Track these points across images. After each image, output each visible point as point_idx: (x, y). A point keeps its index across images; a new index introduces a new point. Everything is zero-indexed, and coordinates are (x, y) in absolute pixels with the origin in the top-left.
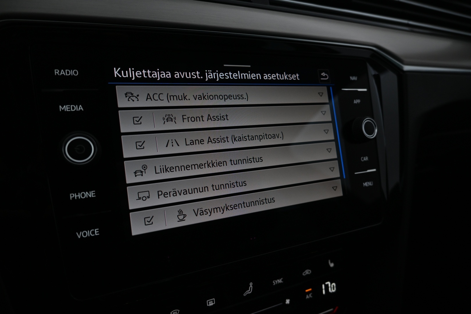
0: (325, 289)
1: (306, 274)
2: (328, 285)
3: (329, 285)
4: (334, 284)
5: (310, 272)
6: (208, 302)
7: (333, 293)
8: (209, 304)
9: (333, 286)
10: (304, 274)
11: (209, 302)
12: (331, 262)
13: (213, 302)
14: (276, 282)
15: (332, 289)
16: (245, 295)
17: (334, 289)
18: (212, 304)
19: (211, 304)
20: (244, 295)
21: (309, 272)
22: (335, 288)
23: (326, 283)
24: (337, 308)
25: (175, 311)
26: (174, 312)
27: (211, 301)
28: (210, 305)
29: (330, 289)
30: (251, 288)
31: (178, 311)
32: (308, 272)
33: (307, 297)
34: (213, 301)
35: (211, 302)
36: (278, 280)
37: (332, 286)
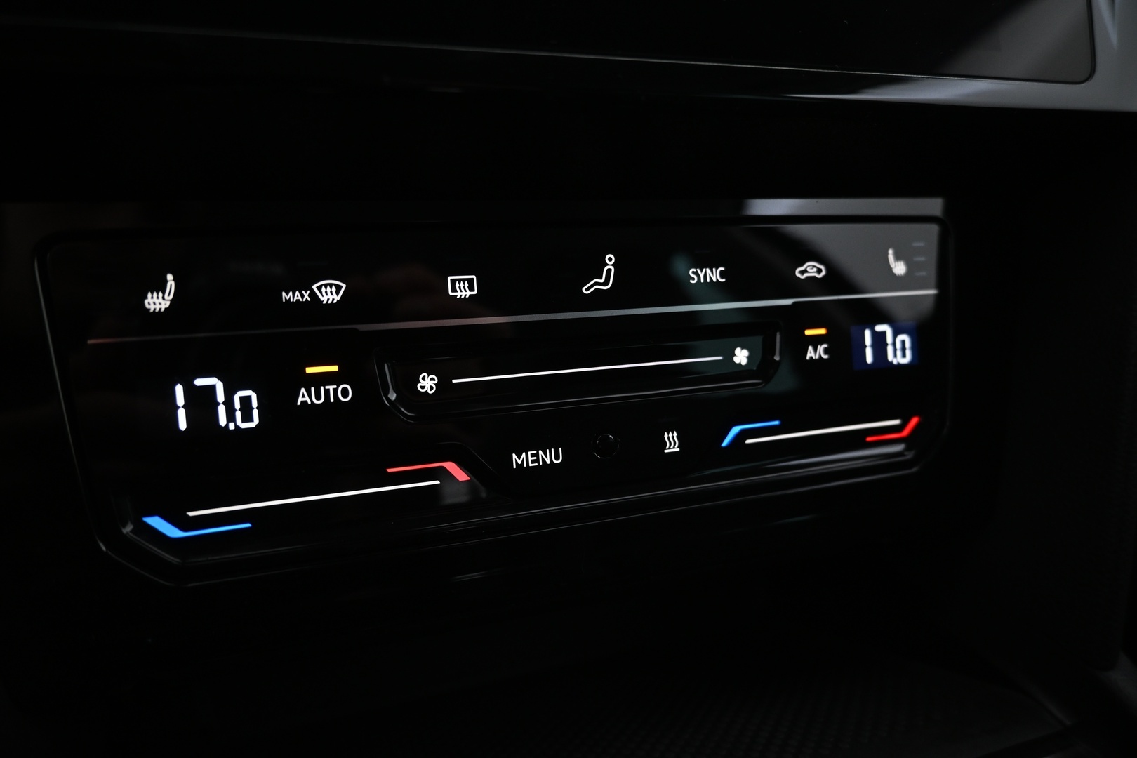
0: (873, 346)
1: (806, 275)
2: (884, 333)
3: (889, 339)
4: (904, 337)
5: (823, 273)
6: (453, 282)
7: (900, 367)
8: (454, 290)
9: (903, 342)
10: (802, 272)
11: (457, 285)
12: (897, 258)
13: (471, 289)
14: (702, 275)
15: (899, 353)
16: (587, 290)
17: (904, 355)
18: (469, 293)
19: (464, 294)
20: (584, 289)
21: (819, 271)
22: (908, 353)
23: (879, 328)
24: (914, 421)
25: (331, 285)
26: (326, 285)
27: (464, 280)
28: (458, 294)
29: (890, 349)
30: (609, 271)
31: (341, 287)
32: (815, 270)
33: (810, 353)
34: (470, 281)
35: (462, 284)
36: (708, 271)
37: (898, 345)
